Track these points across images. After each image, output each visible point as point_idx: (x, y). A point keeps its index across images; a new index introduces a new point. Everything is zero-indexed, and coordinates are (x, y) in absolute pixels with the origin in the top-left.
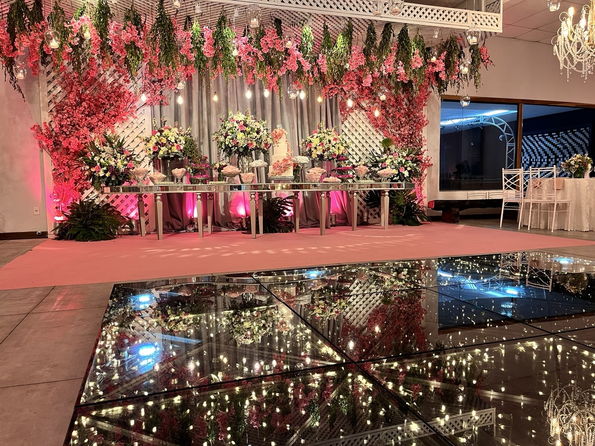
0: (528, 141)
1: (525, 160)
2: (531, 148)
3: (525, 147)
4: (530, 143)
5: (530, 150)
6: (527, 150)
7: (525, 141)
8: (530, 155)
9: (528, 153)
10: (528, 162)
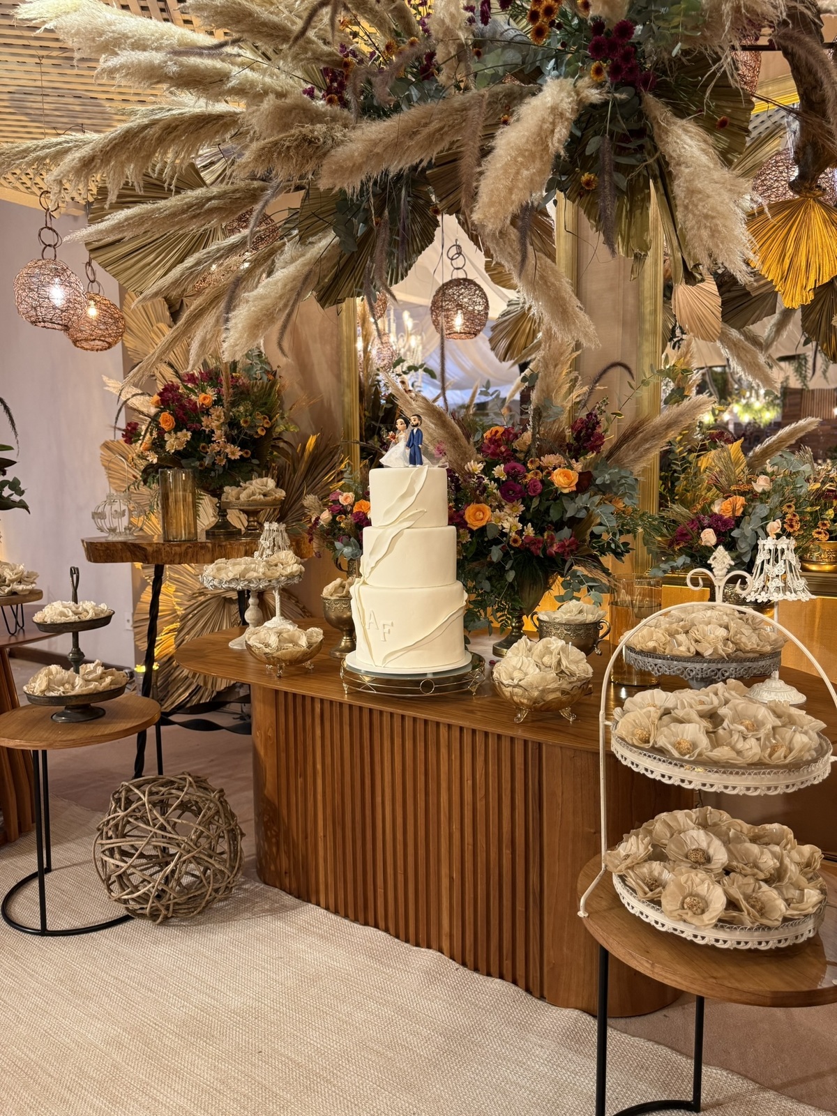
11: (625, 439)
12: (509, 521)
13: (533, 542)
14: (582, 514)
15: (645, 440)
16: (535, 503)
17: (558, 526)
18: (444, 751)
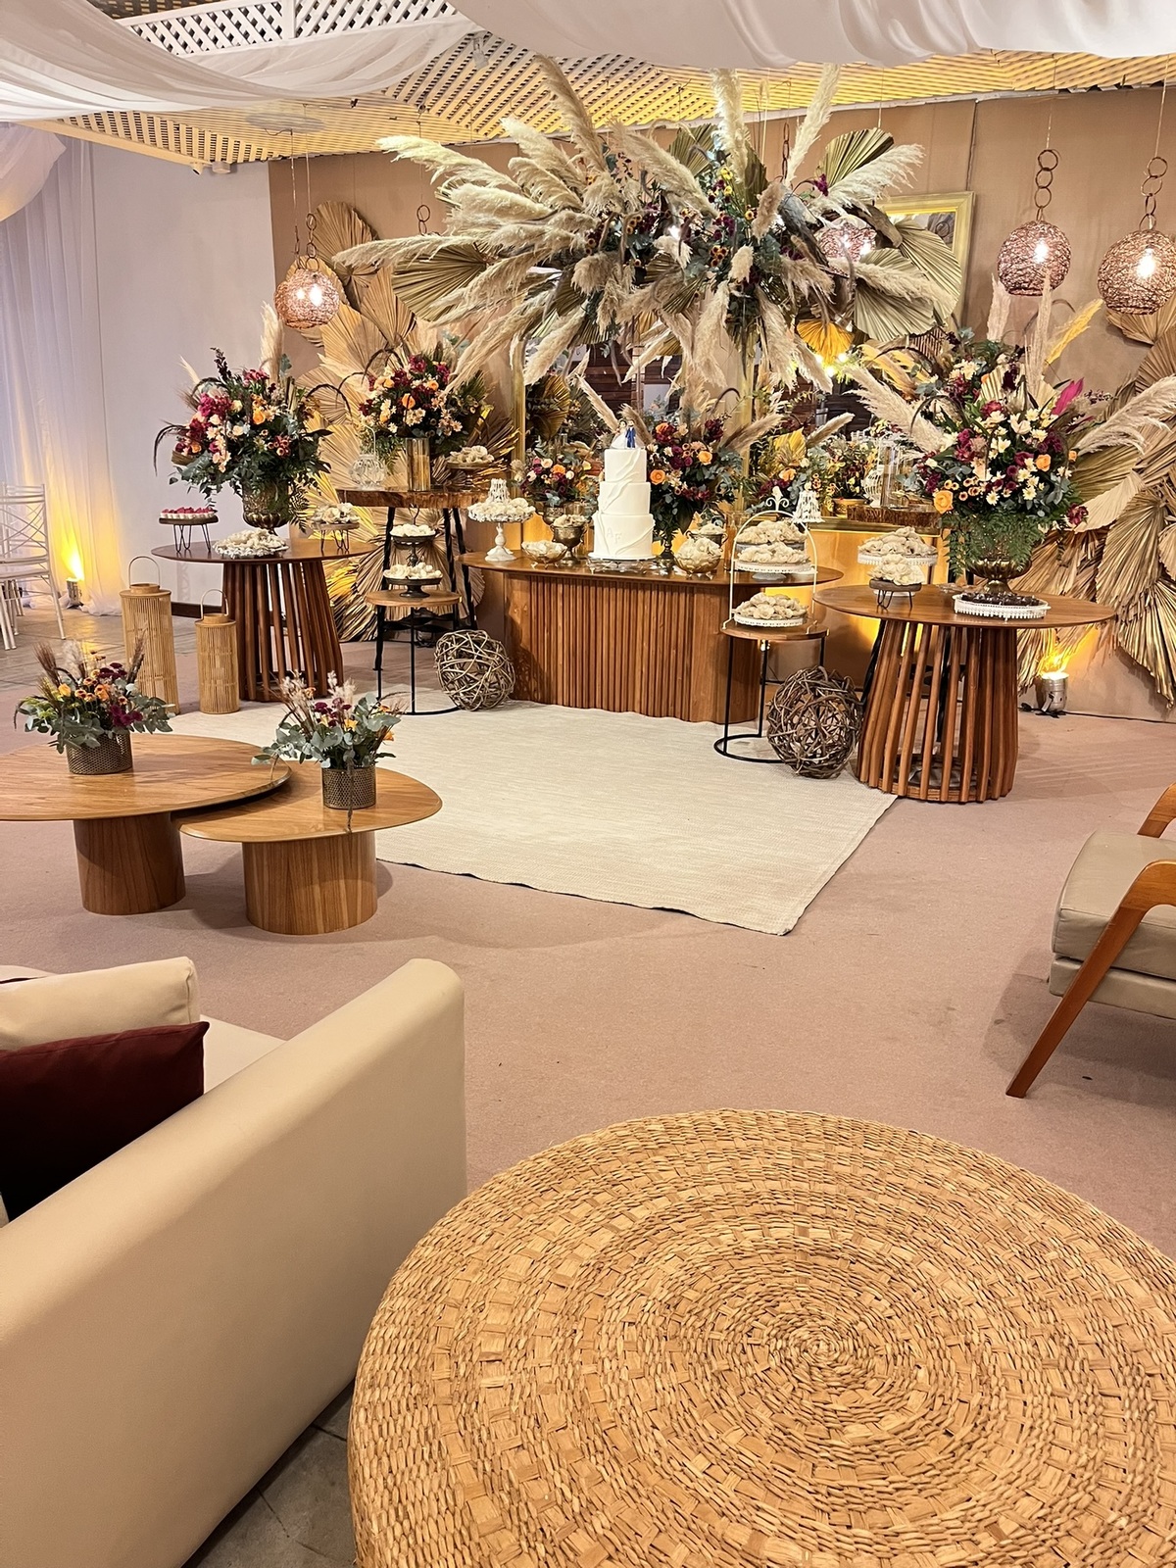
11: (736, 435)
12: (675, 480)
13: (687, 492)
14: (712, 477)
15: (747, 436)
16: (688, 470)
17: (699, 484)
18: (640, 605)
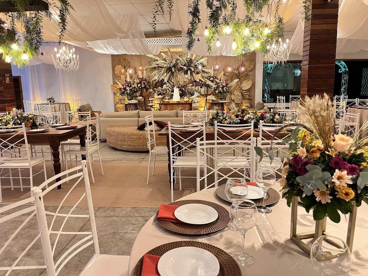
0: (365, 71)
1: (363, 82)
2: (366, 75)
3: (364, 74)
4: (366, 73)
5: (365, 77)
6: (364, 76)
7: (364, 71)
8: (365, 79)
9: (365, 78)
10: (364, 83)
12: (181, 92)
